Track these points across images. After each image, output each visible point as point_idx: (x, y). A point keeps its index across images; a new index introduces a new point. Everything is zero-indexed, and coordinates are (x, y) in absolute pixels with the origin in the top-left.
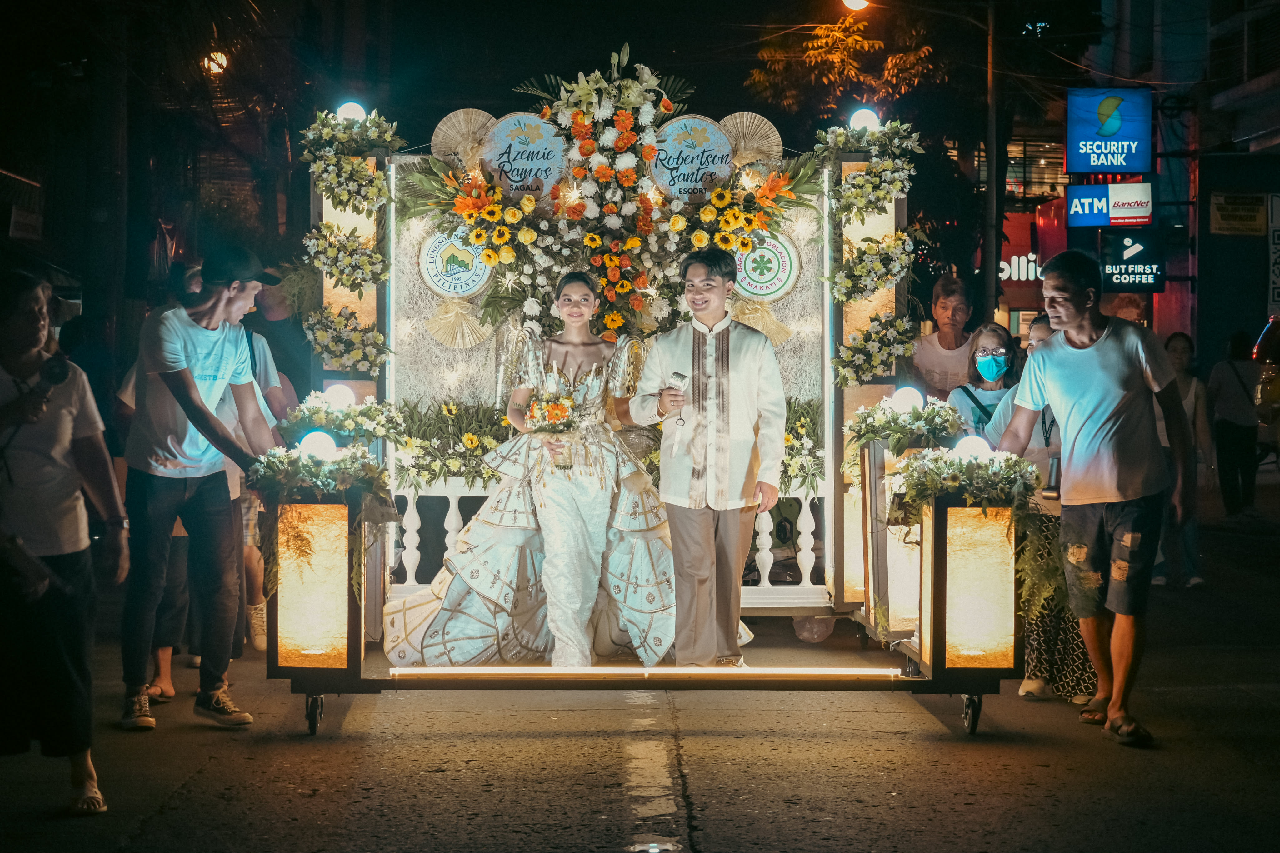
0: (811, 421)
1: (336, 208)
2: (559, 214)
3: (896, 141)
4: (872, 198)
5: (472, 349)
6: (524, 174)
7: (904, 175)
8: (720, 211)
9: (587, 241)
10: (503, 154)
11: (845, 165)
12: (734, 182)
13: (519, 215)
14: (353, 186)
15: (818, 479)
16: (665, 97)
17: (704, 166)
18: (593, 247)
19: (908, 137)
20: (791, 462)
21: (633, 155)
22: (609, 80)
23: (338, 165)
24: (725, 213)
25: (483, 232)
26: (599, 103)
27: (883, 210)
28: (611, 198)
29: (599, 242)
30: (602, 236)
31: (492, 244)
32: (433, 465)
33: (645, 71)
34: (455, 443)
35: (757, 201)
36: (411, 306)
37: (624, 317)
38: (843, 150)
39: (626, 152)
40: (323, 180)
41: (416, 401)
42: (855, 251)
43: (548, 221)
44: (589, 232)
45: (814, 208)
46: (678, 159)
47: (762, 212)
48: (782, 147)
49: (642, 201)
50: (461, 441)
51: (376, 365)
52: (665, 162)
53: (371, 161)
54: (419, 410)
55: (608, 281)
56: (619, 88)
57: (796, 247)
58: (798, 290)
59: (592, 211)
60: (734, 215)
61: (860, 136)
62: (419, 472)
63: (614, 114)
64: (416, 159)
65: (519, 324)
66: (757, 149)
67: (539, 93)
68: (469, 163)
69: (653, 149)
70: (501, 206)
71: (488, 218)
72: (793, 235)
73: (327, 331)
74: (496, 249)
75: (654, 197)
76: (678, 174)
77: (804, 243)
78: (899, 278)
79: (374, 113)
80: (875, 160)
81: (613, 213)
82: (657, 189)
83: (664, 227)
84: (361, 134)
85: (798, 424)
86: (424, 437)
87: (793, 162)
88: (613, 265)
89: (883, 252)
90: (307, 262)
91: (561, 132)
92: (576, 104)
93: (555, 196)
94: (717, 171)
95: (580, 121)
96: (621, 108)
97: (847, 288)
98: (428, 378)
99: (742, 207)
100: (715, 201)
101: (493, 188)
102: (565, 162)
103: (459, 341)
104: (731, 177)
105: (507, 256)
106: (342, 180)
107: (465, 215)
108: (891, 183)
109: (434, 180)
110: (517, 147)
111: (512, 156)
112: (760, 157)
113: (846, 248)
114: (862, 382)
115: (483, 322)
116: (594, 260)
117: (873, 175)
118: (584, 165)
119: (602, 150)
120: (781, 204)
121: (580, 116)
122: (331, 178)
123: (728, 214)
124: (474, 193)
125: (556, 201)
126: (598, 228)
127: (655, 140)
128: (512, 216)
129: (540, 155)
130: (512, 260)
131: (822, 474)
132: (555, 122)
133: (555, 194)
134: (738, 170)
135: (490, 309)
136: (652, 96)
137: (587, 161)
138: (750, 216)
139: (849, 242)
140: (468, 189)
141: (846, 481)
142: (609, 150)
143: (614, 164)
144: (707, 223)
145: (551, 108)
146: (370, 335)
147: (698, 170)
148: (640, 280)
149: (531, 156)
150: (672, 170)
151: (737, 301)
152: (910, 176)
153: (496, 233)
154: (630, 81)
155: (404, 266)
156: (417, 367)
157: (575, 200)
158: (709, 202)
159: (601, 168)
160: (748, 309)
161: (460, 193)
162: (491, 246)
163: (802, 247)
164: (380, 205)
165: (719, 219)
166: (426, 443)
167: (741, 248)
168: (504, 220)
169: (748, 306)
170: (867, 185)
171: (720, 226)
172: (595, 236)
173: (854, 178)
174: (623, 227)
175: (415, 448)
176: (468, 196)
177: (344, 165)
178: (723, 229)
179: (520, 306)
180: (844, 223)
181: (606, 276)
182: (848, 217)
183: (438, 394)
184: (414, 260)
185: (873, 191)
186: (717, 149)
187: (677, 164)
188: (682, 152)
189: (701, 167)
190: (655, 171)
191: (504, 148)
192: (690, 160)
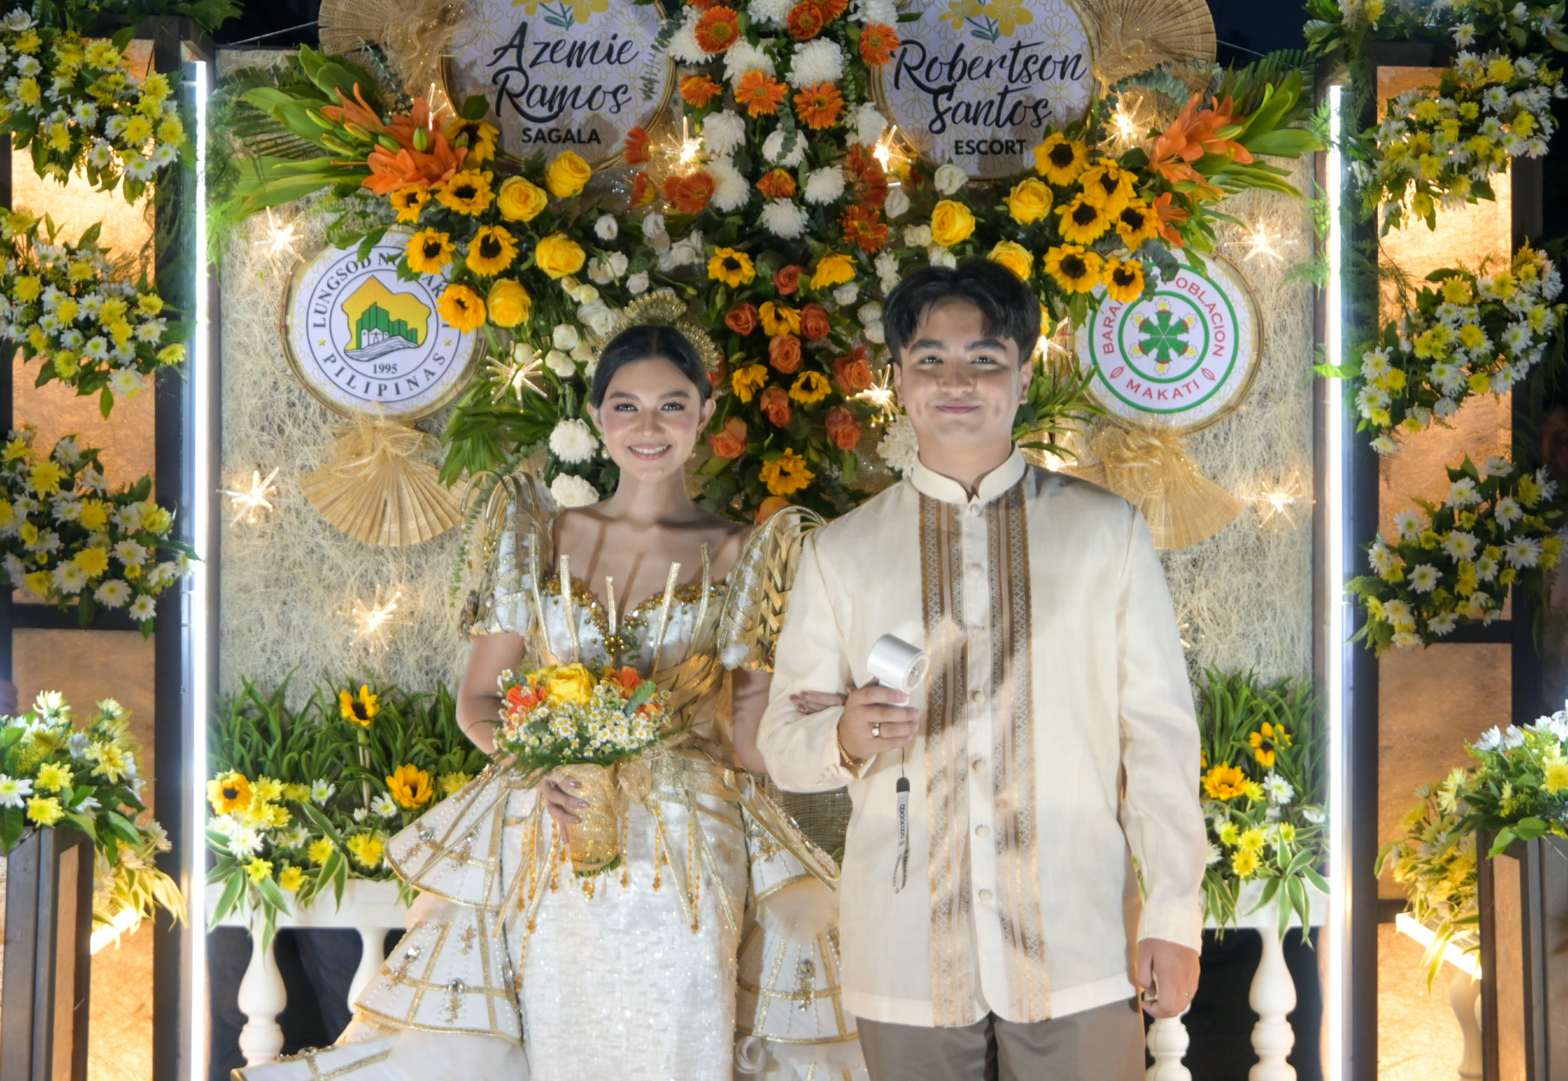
0: (1288, 731)
1: (42, 175)
2: (647, 201)
4: (1456, 155)
5: (424, 549)
6: (559, 100)
7: (1536, 98)
8: (1061, 193)
9: (716, 270)
10: (505, 49)
11: (1385, 73)
12: (1094, 122)
13: (539, 200)
14: (85, 114)
15: (1307, 881)
17: (1019, 84)
18: (733, 284)
20: (1240, 841)
21: (837, 47)
23: (44, 55)
25: (444, 241)
27: (1483, 190)
28: (781, 156)
29: (746, 271)
30: (754, 254)
31: (469, 273)
32: (314, 849)
34: (373, 794)
35: (1153, 168)
36: (266, 438)
37: (812, 467)
38: (1381, 35)
39: (818, 37)
41: (280, 680)
42: (1412, 297)
43: (620, 219)
44: (722, 245)
45: (1298, 191)
46: (952, 65)
47: (1168, 197)
48: (1213, 37)
49: (859, 169)
50: (388, 790)
51: (147, 592)
52: (920, 74)
53: (142, 49)
54: (288, 704)
55: (771, 372)
58: (1254, 399)
59: (730, 193)
62: (276, 870)
64: (279, 58)
66: (1154, 40)
68: (414, 69)
69: (887, 33)
70: (490, 175)
71: (456, 205)
72: (1243, 261)
73: (13, 502)
74: (479, 288)
75: (889, 158)
76: (953, 103)
77: (1270, 281)
78: (1523, 366)
80: (1465, 58)
81: (784, 195)
82: (898, 138)
83: (918, 236)
85: (1256, 739)
86: (295, 776)
87: (1242, 75)
88: (783, 329)
89: (1490, 296)
93: (637, 155)
94: (1050, 95)
97: (1392, 392)
98: (313, 622)
100: (1046, 169)
101: (471, 131)
102: (664, 67)
103: (390, 527)
104: (1087, 110)
105: (510, 307)
106: (55, 95)
107: (396, 200)
108: (1510, 116)
109: (316, 111)
110: (540, 32)
111: (528, 55)
112: (1159, 59)
113: (1388, 289)
114: (1429, 638)
115: (449, 477)
116: (736, 318)
117: (1459, 96)
118: (711, 72)
119: (757, 32)
120: (1215, 178)
122: (23, 89)
124: (420, 142)
125: (640, 168)
126: (748, 235)
127: (895, 14)
128: (519, 203)
129: (601, 53)
130: (524, 317)
131: (1322, 870)
133: (636, 150)
134: (1103, 96)
135: (467, 444)
137: (717, 64)
138: (1139, 204)
139: (1397, 274)
140: (406, 132)
141: (1384, 893)
142: (775, 33)
143: (788, 69)
144: (1027, 226)
146: (134, 508)
147: (1003, 95)
148: (851, 370)
149: (578, 55)
150: (936, 93)
151: (1099, 428)
152: (1554, 102)
153: (474, 247)
155: (249, 335)
156: (282, 594)
157: (687, 166)
158: (1033, 173)
159: (752, 78)
160: (1128, 448)
161: (381, 140)
162: (464, 277)
163: (1265, 292)
164: (165, 163)
165: (1058, 211)
166: (298, 793)
167: (1115, 289)
168: (498, 212)
169: (1130, 441)
170: (1445, 123)
171: (1061, 231)
172: (736, 256)
173: (1412, 104)
174: (812, 234)
175: (266, 808)
176: (402, 147)
177: (60, 55)
178: (1068, 238)
179: (546, 438)
180: (1381, 222)
181: (765, 359)
182: (1393, 207)
183: (337, 663)
184: (274, 319)
185: (1460, 140)
186: (1051, 41)
187: (950, 77)
188: (961, 47)
189: (1011, 87)
190: (893, 97)
191: (505, 32)
192: (983, 68)
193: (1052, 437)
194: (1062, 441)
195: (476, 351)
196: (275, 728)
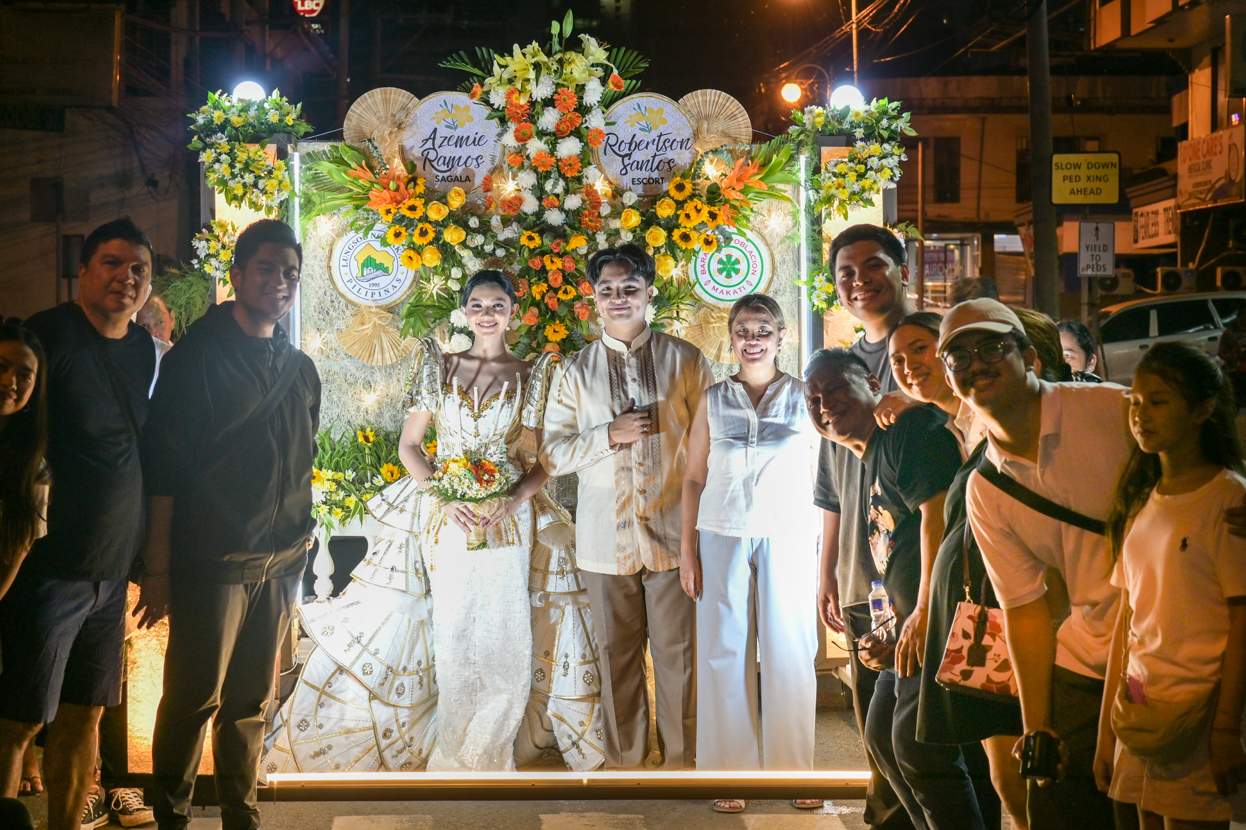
1: (230, 205)
2: (492, 209)
3: (884, 123)
4: (856, 188)
5: (392, 366)
6: (451, 162)
7: (892, 161)
8: (680, 204)
9: (524, 241)
10: (427, 140)
11: (825, 150)
12: (696, 171)
13: (445, 211)
14: (249, 178)
16: (616, 72)
17: (661, 152)
18: (532, 247)
19: (899, 117)
21: (577, 140)
22: (549, 54)
23: (231, 153)
24: (686, 205)
25: (403, 230)
26: (537, 79)
27: (869, 202)
28: (552, 190)
29: (538, 241)
30: (541, 233)
31: (414, 244)
32: (347, 500)
33: (591, 43)
34: (373, 475)
35: (722, 192)
36: (321, 317)
37: (568, 328)
38: (822, 133)
39: (569, 136)
40: (214, 171)
41: (329, 425)
43: (479, 217)
44: (526, 229)
45: (789, 199)
46: (631, 144)
47: (728, 205)
48: (751, 129)
49: (588, 194)
50: (380, 474)
52: (616, 148)
53: (272, 149)
54: (332, 436)
55: (549, 286)
56: (561, 62)
57: (768, 245)
59: (530, 205)
60: (696, 207)
61: (842, 116)
62: (330, 509)
63: (556, 92)
64: (325, 146)
65: (447, 337)
66: (723, 132)
67: (469, 69)
68: (387, 151)
69: (600, 132)
70: (423, 200)
71: (408, 214)
72: (766, 232)
74: (418, 250)
75: (601, 187)
76: (631, 161)
77: (777, 240)
79: (276, 93)
80: (860, 144)
81: (554, 207)
82: (606, 178)
83: (615, 224)
84: (258, 118)
86: (337, 468)
87: (764, 147)
88: (554, 268)
90: (196, 266)
91: (494, 114)
92: (510, 81)
93: (487, 188)
94: (675, 157)
95: (515, 101)
96: (563, 85)
97: (827, 293)
98: (343, 399)
99: (704, 199)
100: (673, 193)
101: (414, 180)
102: (499, 149)
103: (378, 356)
104: (692, 165)
105: (432, 258)
106: (236, 171)
107: (381, 211)
108: (879, 170)
109: (345, 171)
110: (443, 132)
111: (438, 142)
112: (725, 141)
115: (404, 335)
116: (533, 262)
117: (856, 161)
118: (520, 151)
119: (541, 134)
120: (750, 195)
121: (516, 95)
122: (223, 169)
123: (689, 207)
124: (392, 185)
125: (489, 194)
126: (538, 225)
127: (604, 122)
128: (436, 212)
129: (471, 141)
130: (438, 263)
132: (487, 102)
133: (487, 186)
134: (699, 157)
135: (412, 320)
136: (600, 72)
137: (523, 148)
138: (715, 209)
140: (386, 181)
142: (549, 134)
143: (556, 150)
144: (664, 219)
145: (482, 85)
147: (654, 157)
149: (460, 142)
150: (623, 157)
151: (699, 308)
152: (900, 162)
153: (417, 232)
154: (574, 53)
155: (313, 271)
156: (329, 387)
157: (510, 193)
158: (667, 194)
159: (539, 155)
160: (713, 317)
161: (375, 185)
162: (412, 247)
163: (775, 245)
164: (282, 199)
165: (678, 213)
166: (339, 476)
167: (705, 247)
168: (427, 217)
169: (714, 315)
170: (850, 174)
171: (679, 222)
172: (533, 235)
173: (836, 165)
174: (566, 224)
175: (326, 482)
176: (384, 188)
177: (238, 153)
178: (683, 225)
179: (448, 316)
180: (823, 217)
181: (546, 281)
182: (828, 211)
183: (354, 418)
184: (324, 263)
185: (857, 181)
186: (675, 132)
187: (630, 149)
188: (634, 135)
189: (658, 153)
190: (603, 158)
191: (428, 133)
192: (644, 145)
193: (678, 312)
194: (683, 315)
195: (415, 277)
196: (327, 447)
